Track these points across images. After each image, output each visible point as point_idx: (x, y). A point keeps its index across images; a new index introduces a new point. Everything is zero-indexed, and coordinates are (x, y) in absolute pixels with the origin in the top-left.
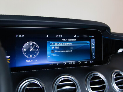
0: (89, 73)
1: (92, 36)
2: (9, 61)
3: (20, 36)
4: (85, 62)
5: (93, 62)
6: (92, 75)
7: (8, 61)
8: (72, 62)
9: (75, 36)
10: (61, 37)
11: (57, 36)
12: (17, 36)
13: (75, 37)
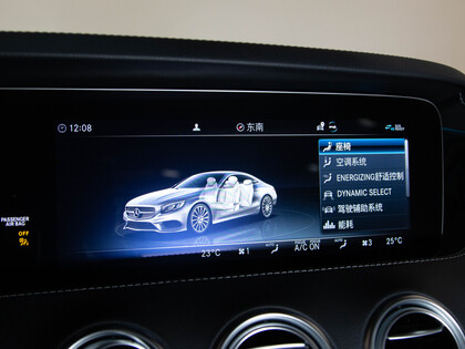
0: (385, 299)
1: (398, 128)
2: (24, 237)
3: (75, 128)
4: (365, 243)
5: (399, 240)
6: (396, 309)
7: (21, 240)
8: (308, 242)
9: (323, 124)
10: (259, 132)
11: (240, 127)
12: (62, 128)
13: (320, 132)
